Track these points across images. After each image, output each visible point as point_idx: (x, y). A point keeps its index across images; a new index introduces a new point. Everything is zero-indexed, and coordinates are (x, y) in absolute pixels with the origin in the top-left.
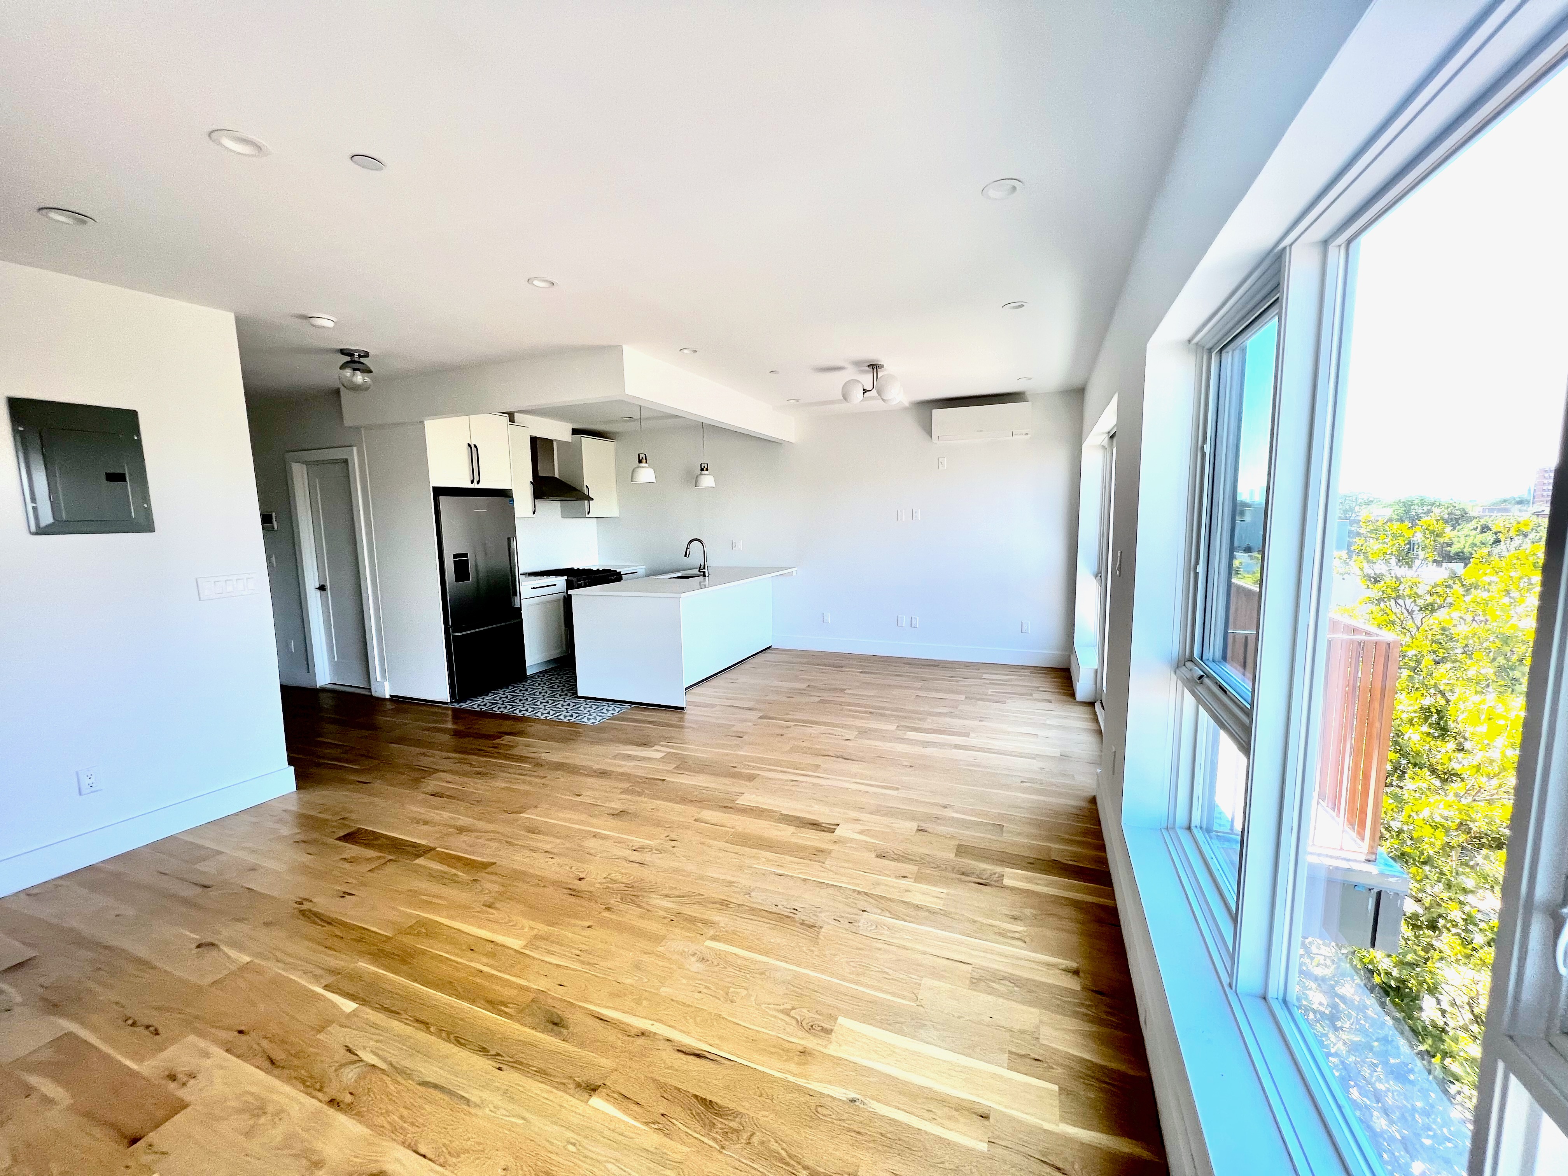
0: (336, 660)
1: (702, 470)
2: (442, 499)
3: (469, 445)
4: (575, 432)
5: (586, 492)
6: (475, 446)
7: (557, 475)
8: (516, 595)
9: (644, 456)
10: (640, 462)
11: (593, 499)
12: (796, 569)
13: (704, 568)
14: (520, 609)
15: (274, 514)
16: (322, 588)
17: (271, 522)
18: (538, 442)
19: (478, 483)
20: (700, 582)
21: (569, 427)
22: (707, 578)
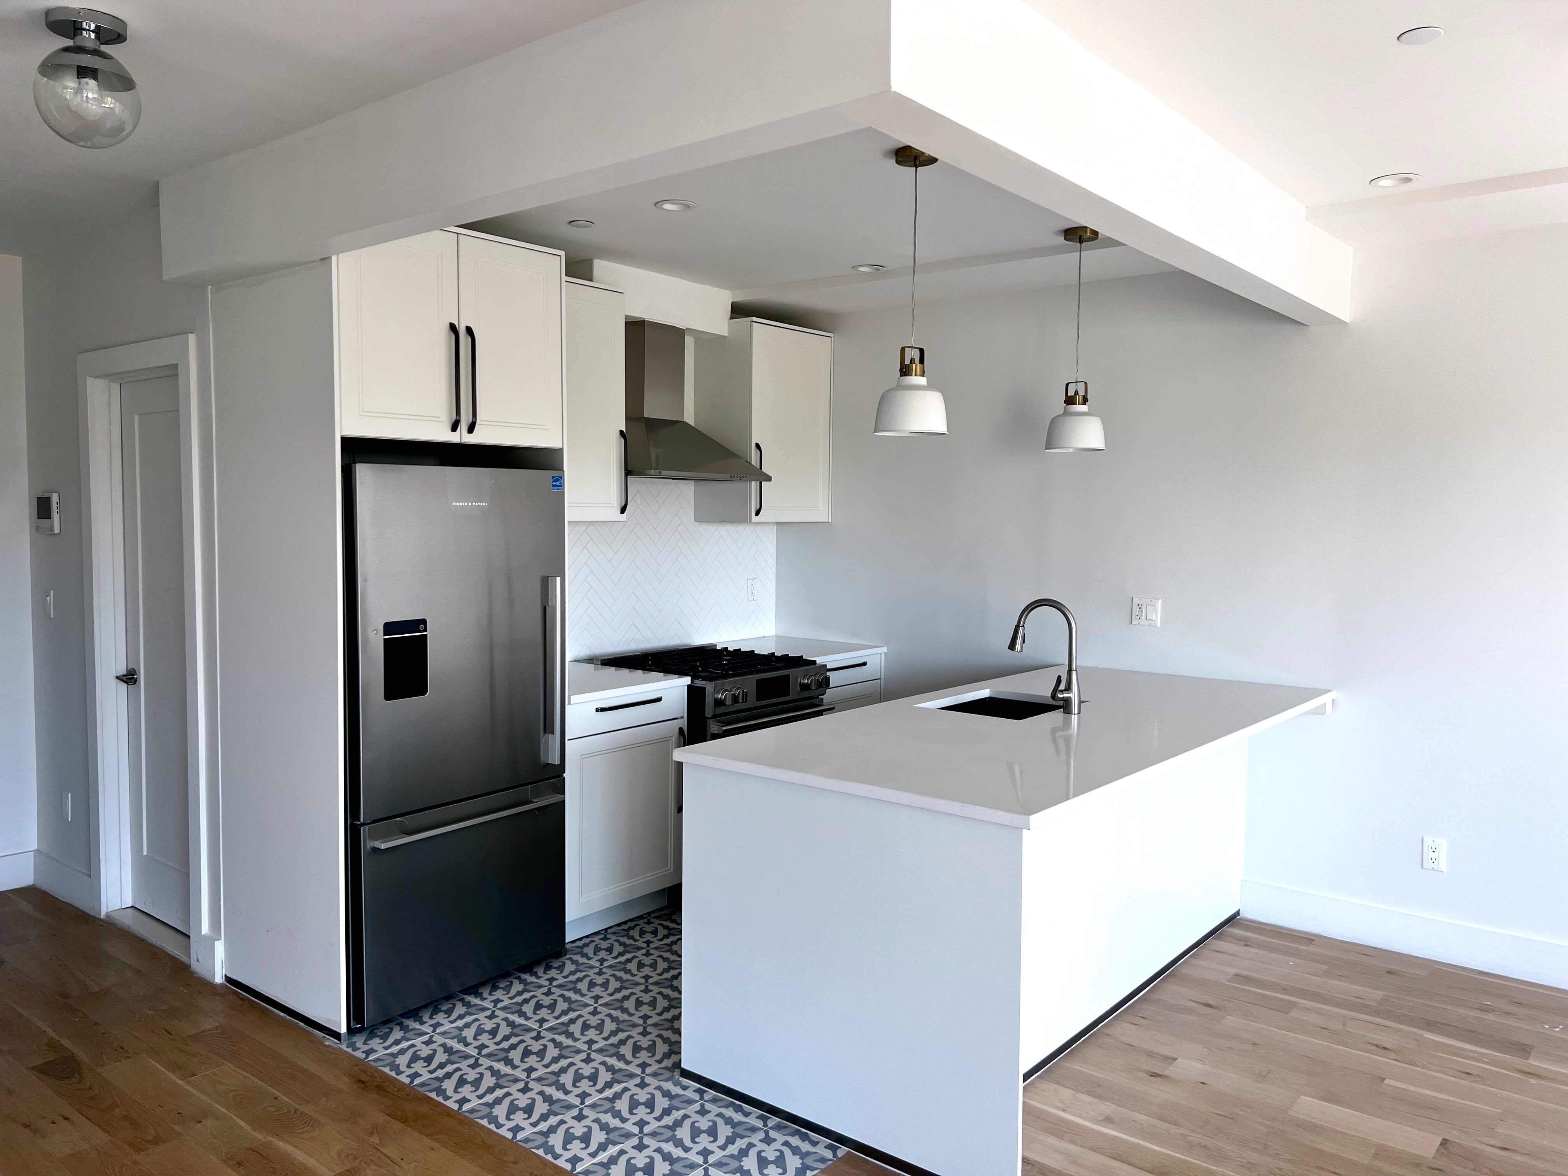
0: (145, 853)
1: (1070, 401)
2: (363, 472)
3: (453, 328)
4: (738, 311)
5: (755, 461)
6: (469, 331)
7: (689, 418)
8: (553, 732)
9: (916, 355)
10: (905, 371)
11: (769, 479)
12: (1333, 695)
13: (1068, 688)
14: (561, 768)
15: (55, 498)
16: (129, 678)
17: (49, 516)
18: (648, 332)
19: (471, 429)
20: (1054, 731)
21: (724, 298)
22: (1075, 718)
